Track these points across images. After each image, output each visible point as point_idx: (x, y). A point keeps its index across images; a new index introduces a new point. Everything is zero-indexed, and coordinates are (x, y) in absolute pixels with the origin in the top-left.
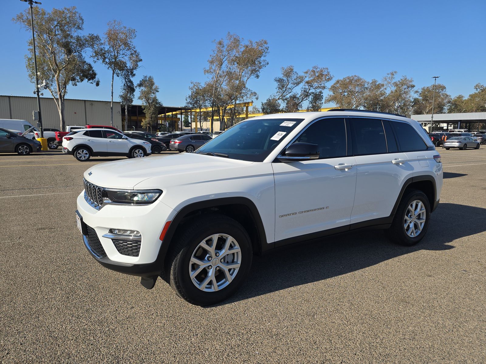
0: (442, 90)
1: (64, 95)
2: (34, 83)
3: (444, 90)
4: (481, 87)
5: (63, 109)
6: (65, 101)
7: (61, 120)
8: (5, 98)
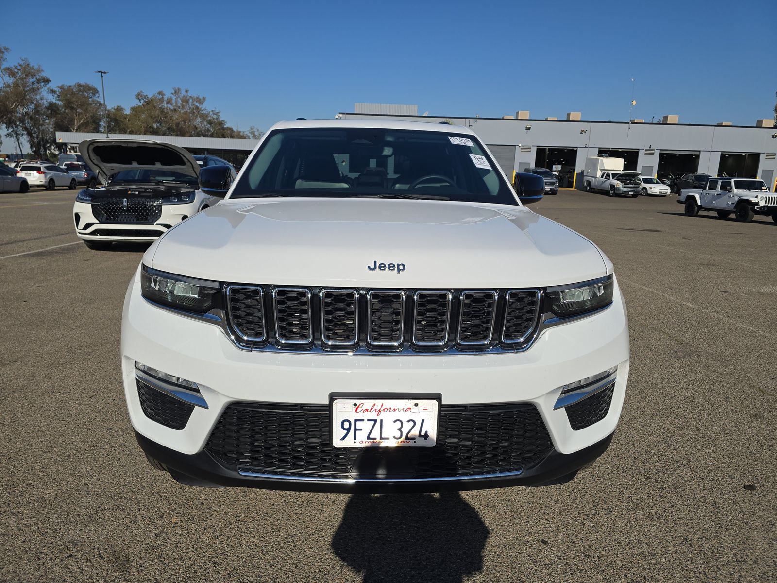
0: (94, 94)
3: (97, 95)
4: (145, 98)
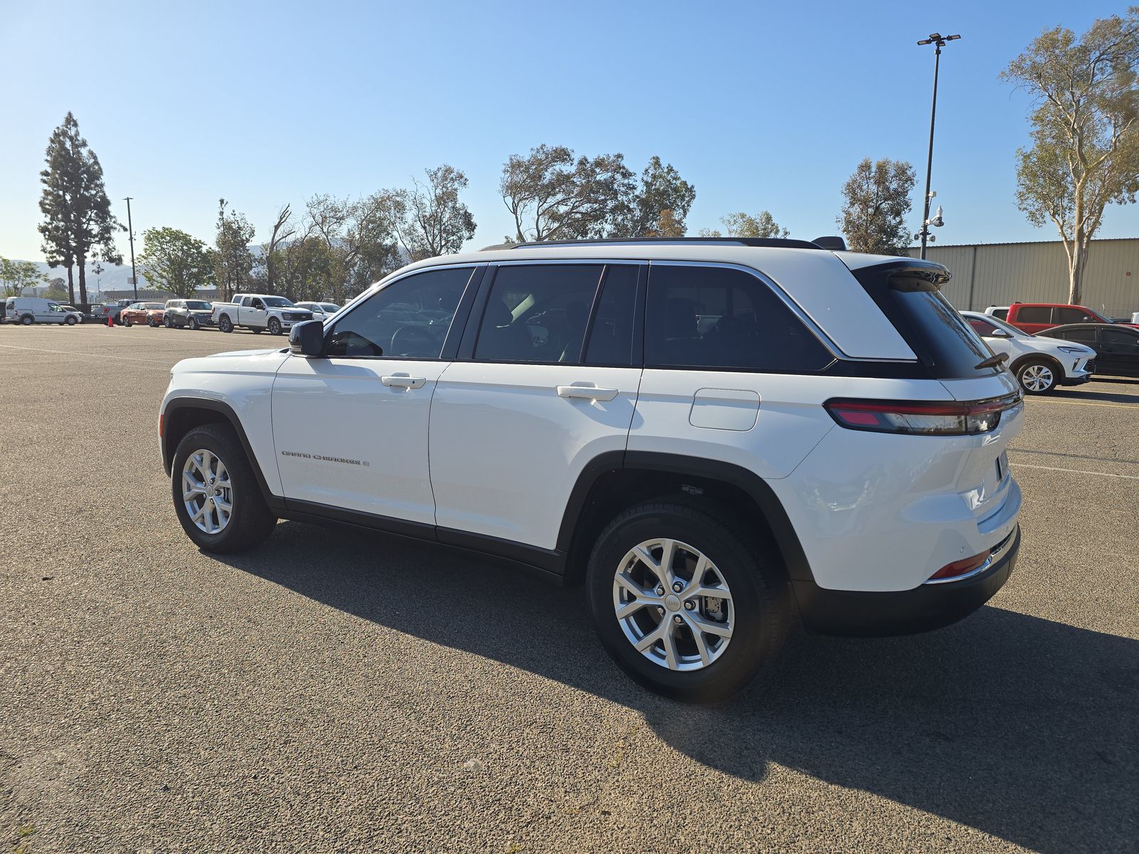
1: (1091, 233)
2: (1025, 211)
5: (1081, 265)
6: (1092, 245)
7: (1071, 293)
8: (967, 249)
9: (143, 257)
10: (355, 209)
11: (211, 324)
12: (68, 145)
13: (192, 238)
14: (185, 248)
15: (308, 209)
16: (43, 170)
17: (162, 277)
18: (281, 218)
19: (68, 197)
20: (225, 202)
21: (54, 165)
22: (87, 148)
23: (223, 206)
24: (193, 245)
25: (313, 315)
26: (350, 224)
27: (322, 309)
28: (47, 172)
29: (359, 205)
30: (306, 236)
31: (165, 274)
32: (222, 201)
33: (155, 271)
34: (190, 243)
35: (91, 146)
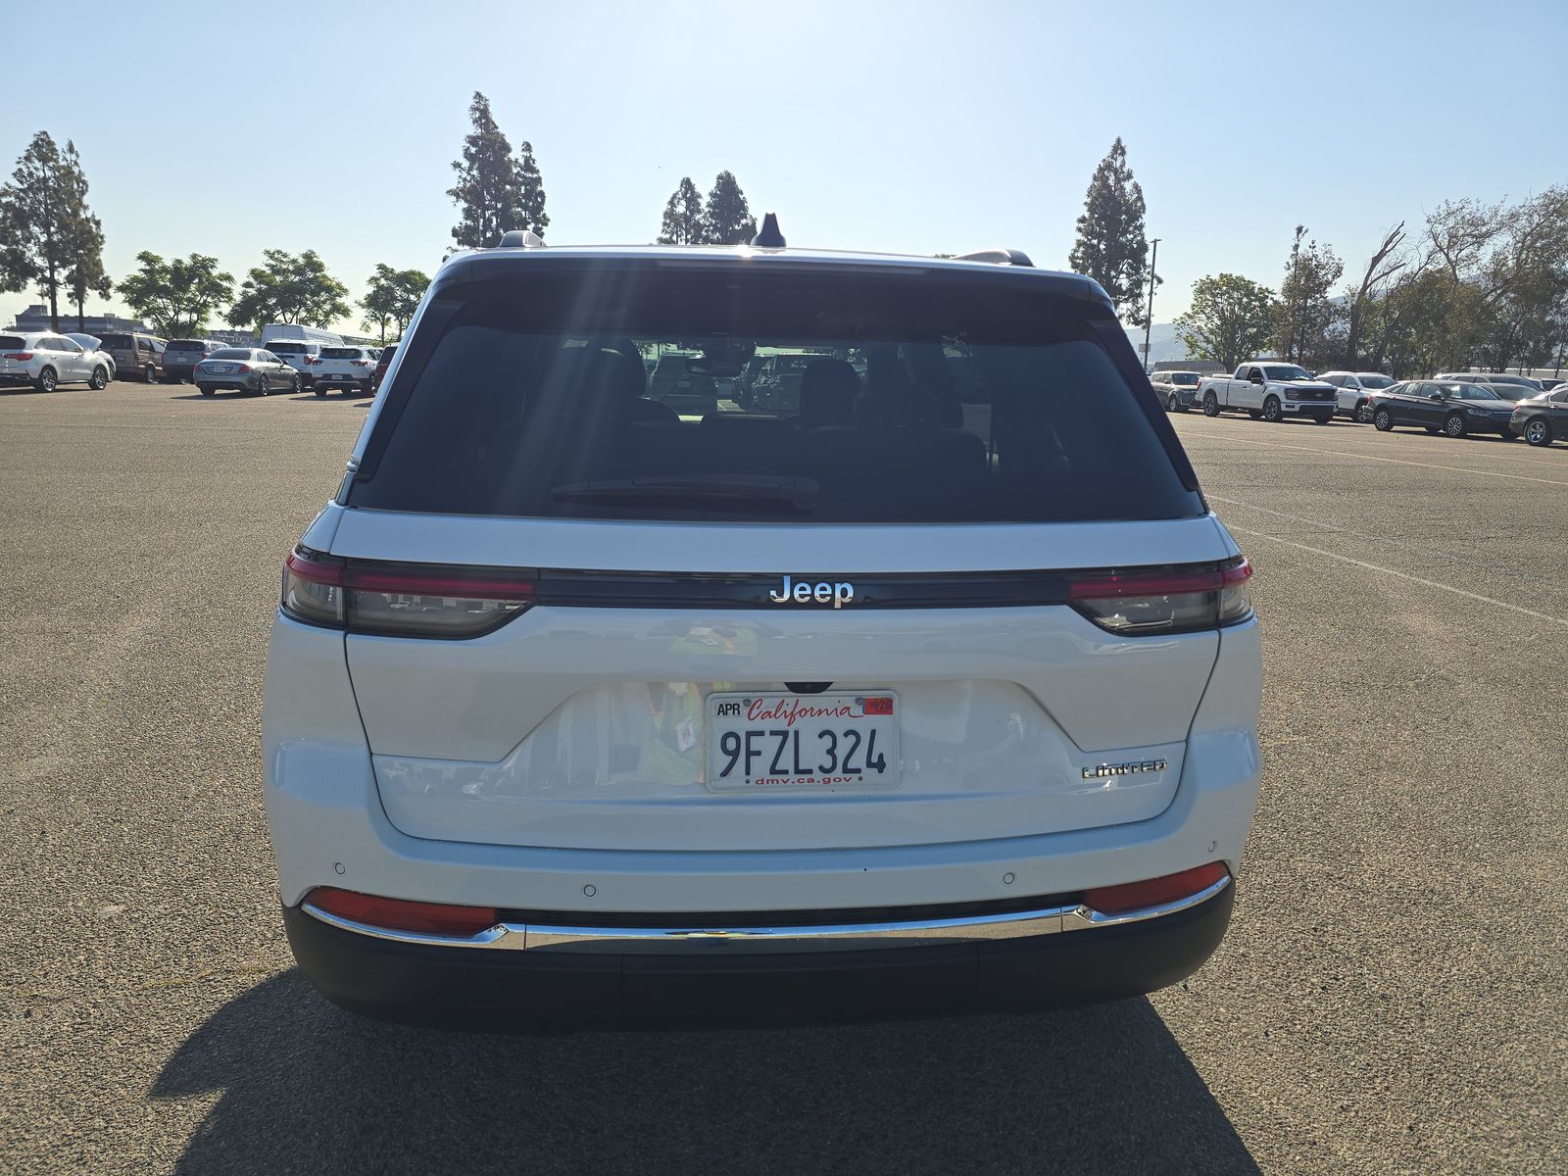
9: (1188, 315)
10: (1515, 217)
11: (1198, 405)
12: (1111, 181)
13: (1257, 286)
14: (1245, 300)
15: (1428, 227)
16: (1080, 216)
17: (1208, 341)
18: (1386, 245)
19: (1102, 247)
20: (1304, 230)
21: (1091, 208)
22: (1132, 181)
23: (1300, 235)
24: (1256, 296)
25: (1337, 393)
26: (1502, 242)
27: (1359, 383)
28: (1084, 217)
29: (1521, 211)
30: (1420, 270)
31: (1212, 337)
32: (1300, 230)
33: (1202, 334)
34: (1253, 294)
35: (1136, 178)
